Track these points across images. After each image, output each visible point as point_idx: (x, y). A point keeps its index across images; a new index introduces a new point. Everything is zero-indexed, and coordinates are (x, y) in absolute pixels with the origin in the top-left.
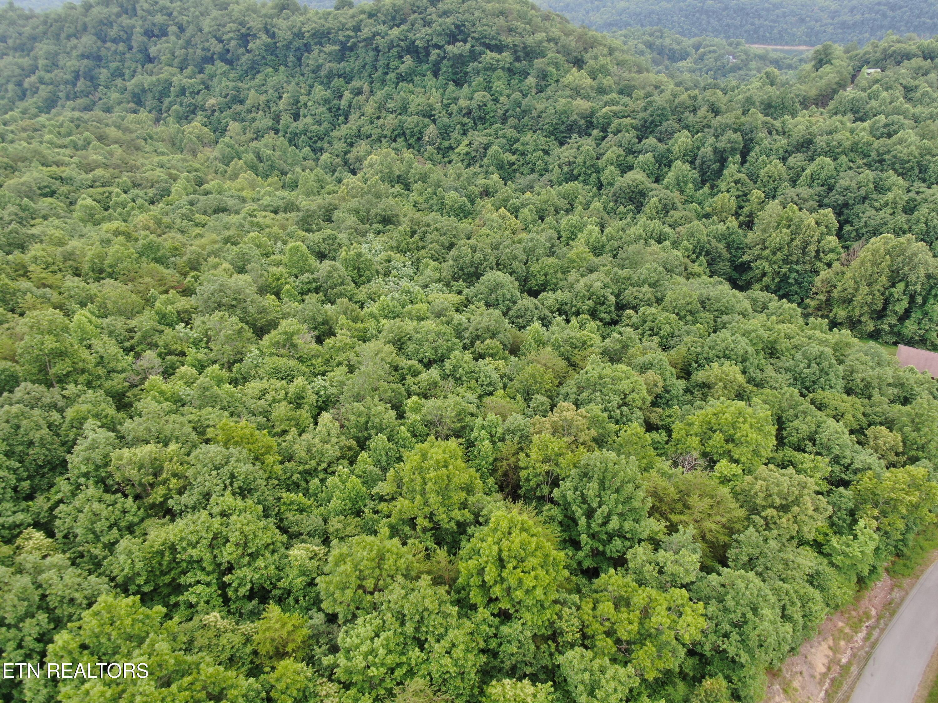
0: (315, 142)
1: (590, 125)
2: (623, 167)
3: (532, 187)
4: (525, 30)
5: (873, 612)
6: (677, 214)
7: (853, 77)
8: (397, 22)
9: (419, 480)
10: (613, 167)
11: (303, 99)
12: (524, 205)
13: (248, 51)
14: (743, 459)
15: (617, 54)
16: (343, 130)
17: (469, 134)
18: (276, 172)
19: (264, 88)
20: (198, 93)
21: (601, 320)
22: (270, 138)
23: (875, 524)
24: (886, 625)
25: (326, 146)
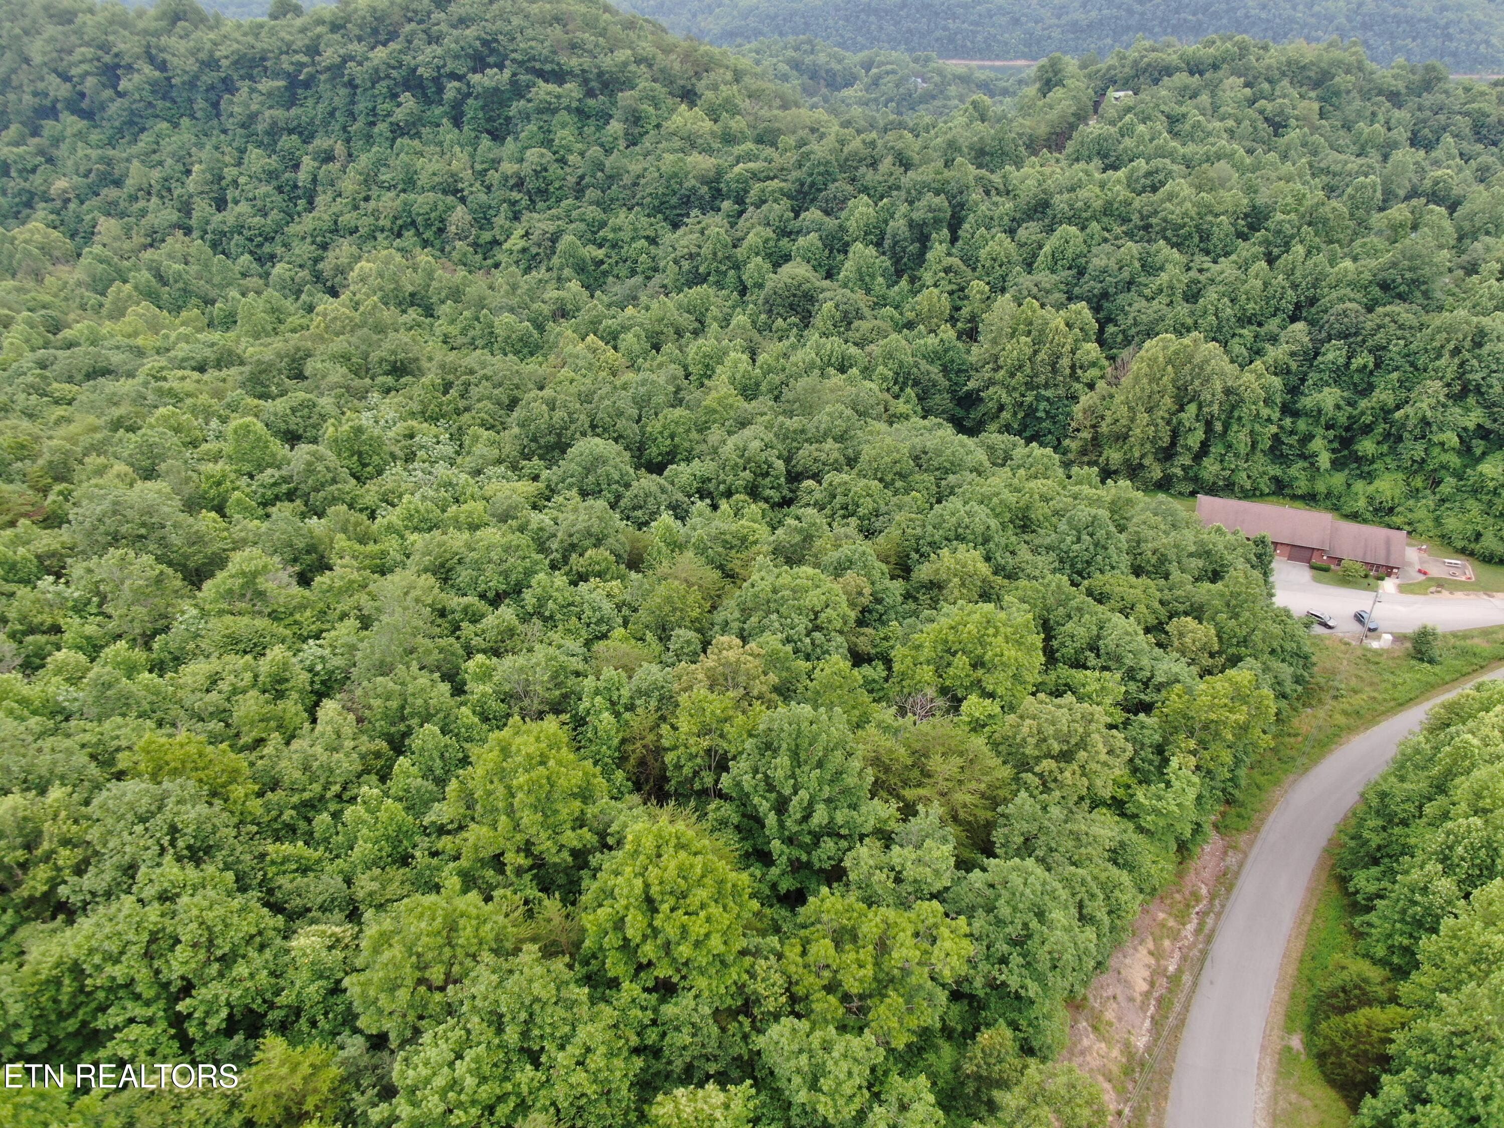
0: (260, 245)
1: (717, 194)
2: (774, 259)
3: (635, 298)
4: (596, 45)
5: (1204, 891)
6: (864, 326)
7: (1097, 105)
8: (382, 37)
9: (500, 791)
10: (759, 259)
11: (230, 173)
12: (625, 328)
13: (120, 95)
14: (1000, 691)
15: (747, 80)
16: (307, 223)
17: (524, 218)
18: (194, 301)
19: (155, 157)
20: (34, 171)
21: (766, 500)
22: (176, 242)
23: (1192, 761)
24: (1223, 906)
25: (279, 250)
